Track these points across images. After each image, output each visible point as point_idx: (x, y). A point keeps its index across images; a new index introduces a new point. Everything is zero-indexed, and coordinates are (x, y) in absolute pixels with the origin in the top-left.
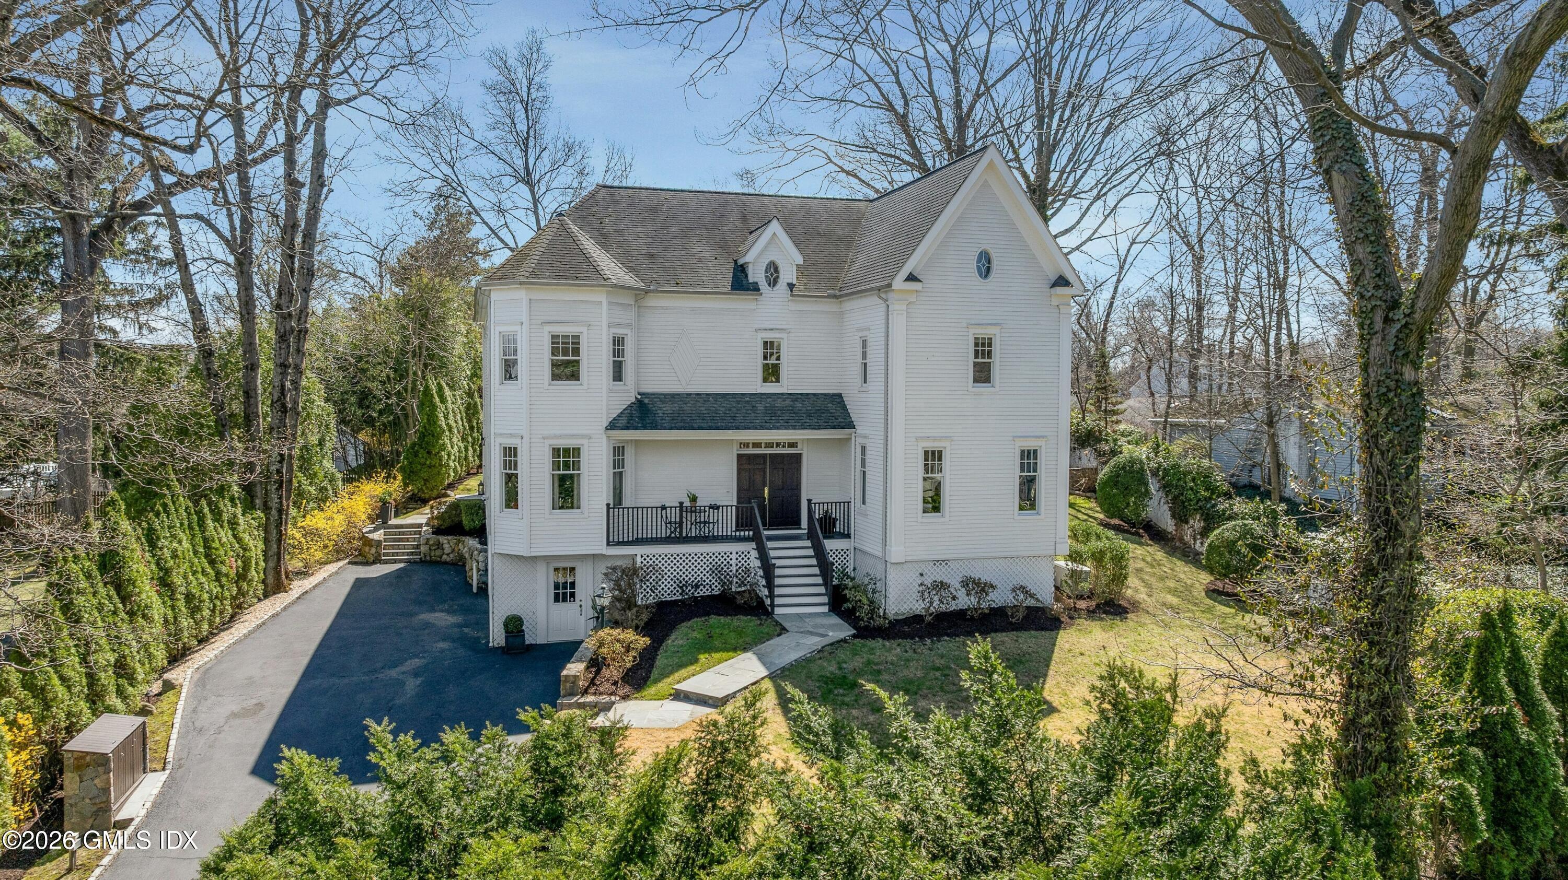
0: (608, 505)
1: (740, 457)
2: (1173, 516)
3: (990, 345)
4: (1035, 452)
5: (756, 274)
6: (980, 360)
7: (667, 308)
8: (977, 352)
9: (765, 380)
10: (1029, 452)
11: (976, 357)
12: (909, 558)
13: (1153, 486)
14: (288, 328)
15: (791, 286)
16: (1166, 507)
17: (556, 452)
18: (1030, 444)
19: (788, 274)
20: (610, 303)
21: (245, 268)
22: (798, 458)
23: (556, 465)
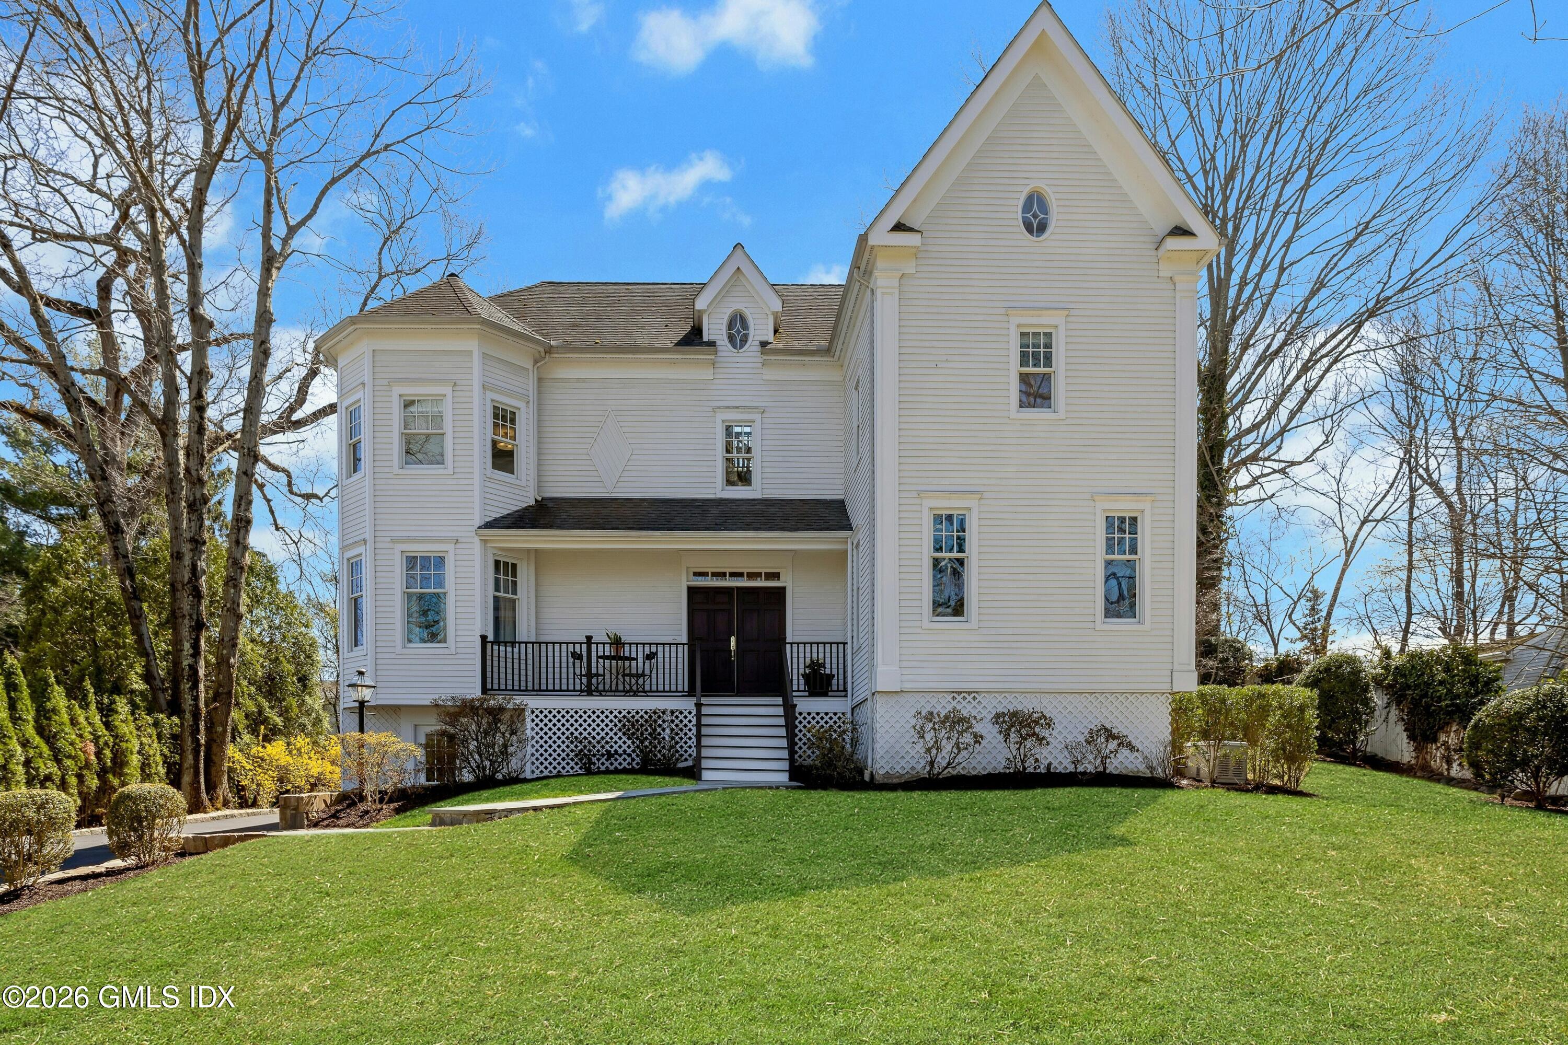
0: (484, 638)
1: (692, 591)
2: (1412, 737)
3: (1048, 346)
4: (1134, 520)
5: (715, 329)
6: (1031, 370)
7: (584, 380)
8: (1024, 355)
9: (729, 482)
10: (1122, 520)
11: (1024, 363)
12: (908, 686)
13: (1378, 698)
14: (198, 496)
15: (764, 344)
16: (1400, 727)
17: (411, 561)
18: (1124, 507)
19: (760, 329)
20: (485, 356)
21: (169, 439)
22: (780, 593)
23: (410, 581)
